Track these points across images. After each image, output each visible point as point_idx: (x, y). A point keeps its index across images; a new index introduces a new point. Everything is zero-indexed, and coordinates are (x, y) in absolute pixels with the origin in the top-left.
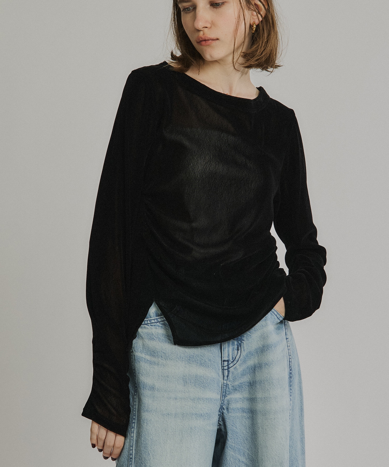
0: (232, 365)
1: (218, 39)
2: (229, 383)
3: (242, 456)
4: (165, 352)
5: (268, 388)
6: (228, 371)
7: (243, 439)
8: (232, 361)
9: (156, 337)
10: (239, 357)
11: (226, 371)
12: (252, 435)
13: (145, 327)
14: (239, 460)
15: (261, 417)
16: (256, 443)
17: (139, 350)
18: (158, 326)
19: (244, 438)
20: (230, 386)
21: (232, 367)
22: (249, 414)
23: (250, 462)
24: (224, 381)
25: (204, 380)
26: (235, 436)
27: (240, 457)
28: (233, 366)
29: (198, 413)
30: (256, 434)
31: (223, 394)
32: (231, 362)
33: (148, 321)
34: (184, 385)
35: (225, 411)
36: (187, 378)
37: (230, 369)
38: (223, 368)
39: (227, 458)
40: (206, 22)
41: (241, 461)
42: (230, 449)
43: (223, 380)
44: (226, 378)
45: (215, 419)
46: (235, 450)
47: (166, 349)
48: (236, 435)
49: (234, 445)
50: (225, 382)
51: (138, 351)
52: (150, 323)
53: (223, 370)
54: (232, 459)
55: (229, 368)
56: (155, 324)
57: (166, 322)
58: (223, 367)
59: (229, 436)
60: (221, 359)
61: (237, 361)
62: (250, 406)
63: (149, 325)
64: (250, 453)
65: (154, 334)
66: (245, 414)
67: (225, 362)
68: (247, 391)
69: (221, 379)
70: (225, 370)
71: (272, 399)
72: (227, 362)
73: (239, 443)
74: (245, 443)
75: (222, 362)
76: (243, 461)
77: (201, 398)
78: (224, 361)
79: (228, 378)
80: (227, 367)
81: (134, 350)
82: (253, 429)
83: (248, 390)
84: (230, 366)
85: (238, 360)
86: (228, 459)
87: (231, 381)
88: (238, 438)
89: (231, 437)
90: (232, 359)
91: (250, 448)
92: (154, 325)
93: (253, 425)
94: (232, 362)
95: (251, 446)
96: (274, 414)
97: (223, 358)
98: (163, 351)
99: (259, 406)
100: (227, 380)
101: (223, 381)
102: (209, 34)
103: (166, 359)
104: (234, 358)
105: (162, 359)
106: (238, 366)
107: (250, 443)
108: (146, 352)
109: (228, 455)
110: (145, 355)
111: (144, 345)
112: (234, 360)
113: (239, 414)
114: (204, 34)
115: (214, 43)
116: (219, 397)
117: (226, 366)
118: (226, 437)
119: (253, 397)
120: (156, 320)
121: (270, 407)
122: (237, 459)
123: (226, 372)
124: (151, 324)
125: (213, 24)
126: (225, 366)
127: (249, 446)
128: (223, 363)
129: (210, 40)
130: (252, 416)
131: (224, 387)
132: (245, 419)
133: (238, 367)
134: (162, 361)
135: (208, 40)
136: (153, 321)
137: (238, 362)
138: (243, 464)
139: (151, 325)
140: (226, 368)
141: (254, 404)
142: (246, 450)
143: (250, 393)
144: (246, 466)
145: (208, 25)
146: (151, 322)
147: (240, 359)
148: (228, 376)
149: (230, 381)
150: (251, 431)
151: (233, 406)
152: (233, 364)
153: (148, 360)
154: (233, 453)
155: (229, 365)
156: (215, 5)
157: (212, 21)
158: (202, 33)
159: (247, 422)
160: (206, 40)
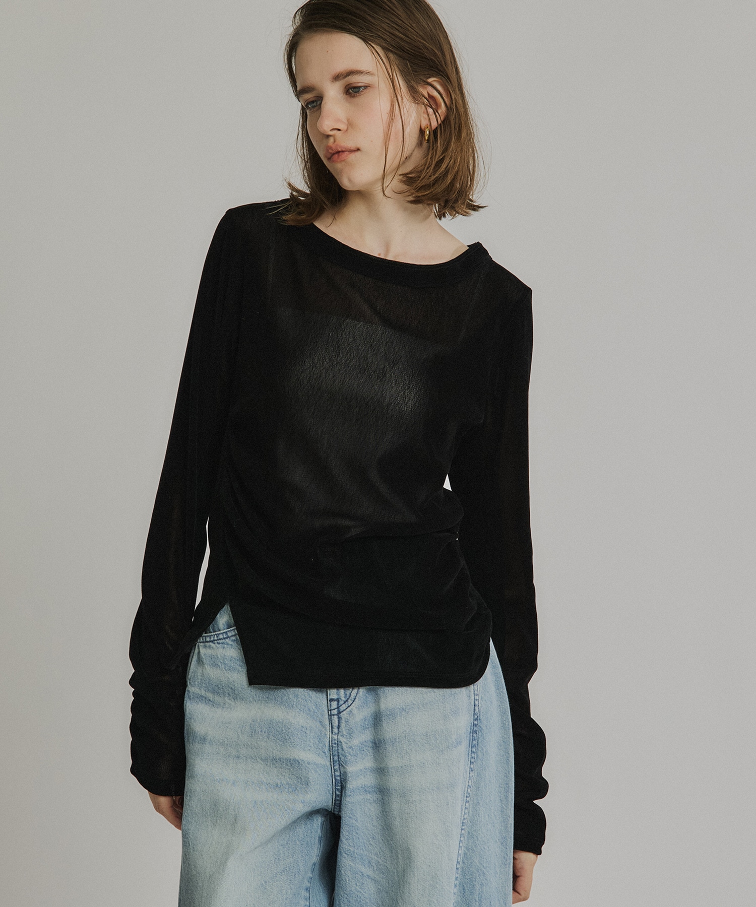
0: (344, 707)
1: (358, 150)
2: (341, 739)
3: (366, 866)
4: (233, 687)
5: (408, 750)
6: (339, 718)
7: (368, 838)
8: (345, 700)
9: (221, 662)
10: (357, 694)
11: (336, 717)
13: (210, 647)
14: (363, 874)
15: (397, 800)
16: (392, 843)
17: (196, 683)
18: (228, 644)
19: (368, 836)
20: (344, 745)
21: (344, 710)
22: (376, 796)
23: (381, 875)
24: (333, 736)
25: (283, 728)
26: (354, 834)
27: (363, 870)
28: (347, 708)
30: (391, 828)
31: (333, 758)
32: (342, 702)
33: (215, 636)
34: (252, 735)
36: (257, 724)
37: (341, 714)
38: (329, 712)
39: (340, 871)
40: (339, 120)
41: (365, 875)
42: (346, 856)
43: (332, 733)
44: (336, 730)
46: (355, 858)
47: (234, 681)
48: (356, 833)
49: (352, 849)
50: (335, 737)
51: (195, 685)
52: (216, 640)
53: (330, 715)
54: (349, 873)
55: (339, 713)
56: (224, 641)
57: (238, 636)
58: (330, 710)
59: (343, 835)
60: (326, 699)
61: (353, 700)
62: (377, 781)
63: (215, 643)
64: (380, 861)
65: (220, 657)
66: (369, 796)
67: (332, 702)
68: (370, 756)
69: (328, 733)
70: (334, 715)
71: (415, 769)
72: (336, 703)
73: (361, 844)
74: (370, 844)
75: (328, 702)
76: (368, 876)
77: (278, 758)
78: (332, 700)
79: (340, 730)
80: (336, 710)
81: (190, 682)
82: (385, 820)
83: (372, 754)
84: (342, 709)
85: (355, 699)
86: (342, 872)
87: (345, 736)
88: (359, 837)
89: (347, 837)
90: (345, 697)
91: (380, 853)
92: (222, 643)
93: (384, 813)
94: (345, 702)
95: (382, 848)
96: (419, 794)
97: (330, 695)
98: (230, 686)
99: (394, 781)
100: (338, 733)
101: (331, 735)
102: (345, 141)
103: (235, 699)
104: (348, 695)
105: (229, 699)
106: (354, 708)
107: (380, 843)
108: (206, 687)
109: (343, 865)
110: (204, 692)
111: (203, 674)
112: (348, 699)
113: (360, 797)
115: (352, 157)
117: (334, 709)
119: (382, 766)
120: (224, 634)
121: (412, 782)
122: (359, 873)
123: (335, 719)
124: (218, 641)
125: (350, 124)
126: (332, 708)
127: (379, 848)
128: (330, 705)
129: (346, 151)
130: (382, 799)
131: (334, 745)
132: (369, 804)
133: (355, 711)
134: (230, 702)
135: (343, 151)
136: (221, 636)
137: (354, 703)
138: (369, 880)
139: (217, 643)
140: (335, 712)
141: (384, 777)
142: (373, 856)
143: (376, 759)
144: (373, 882)
145: (342, 126)
146: (218, 638)
147: (358, 696)
148: (339, 727)
149: (342, 736)
150: (380, 822)
151: (353, 785)
152: (347, 706)
153: (210, 700)
154: (351, 863)
155: (340, 708)
156: (352, 91)
157: (348, 120)
158: (331, 140)
159: (373, 809)
160: (339, 152)
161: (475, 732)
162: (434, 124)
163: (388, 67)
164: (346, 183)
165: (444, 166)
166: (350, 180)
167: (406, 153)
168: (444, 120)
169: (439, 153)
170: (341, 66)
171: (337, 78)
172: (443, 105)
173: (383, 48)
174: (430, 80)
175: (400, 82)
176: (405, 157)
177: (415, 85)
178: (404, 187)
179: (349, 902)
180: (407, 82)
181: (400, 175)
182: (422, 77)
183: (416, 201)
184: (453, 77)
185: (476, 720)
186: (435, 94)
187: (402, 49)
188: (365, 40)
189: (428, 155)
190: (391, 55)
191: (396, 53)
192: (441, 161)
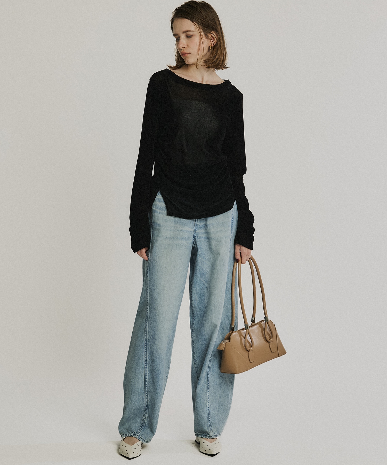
1: (190, 53)
2: (198, 223)
5: (217, 227)
7: (206, 252)
12: (210, 249)
15: (214, 241)
20: (198, 225)
23: (209, 263)
24: (195, 222)
29: (180, 237)
30: (212, 249)
31: (195, 229)
35: (196, 238)
39: (197, 261)
40: (184, 45)
42: (199, 256)
45: (191, 241)
46: (202, 257)
49: (201, 254)
54: (200, 261)
62: (206, 236)
66: (206, 240)
71: (219, 232)
73: (203, 253)
79: (198, 221)
88: (203, 251)
89: (199, 251)
93: (210, 245)
96: (220, 239)
99: (212, 236)
102: (186, 51)
107: (209, 253)
109: (198, 259)
113: (203, 240)
114: (183, 51)
115: (188, 55)
116: (193, 230)
118: (197, 250)
119: (207, 232)
121: (218, 236)
122: (203, 261)
130: (209, 241)
131: (195, 225)
132: (206, 242)
145: (185, 46)
150: (209, 247)
151: (200, 235)
154: (200, 258)
156: (188, 37)
157: (187, 45)
158: (182, 50)
159: (206, 244)
160: (185, 54)
161: (232, 222)
162: (213, 45)
163: (199, 29)
164: (187, 62)
165: (216, 58)
166: (188, 62)
167: (204, 54)
168: (216, 44)
169: (214, 53)
170: (185, 29)
171: (184, 32)
172: (216, 39)
173: (198, 24)
174: (212, 32)
175: (203, 33)
176: (204, 55)
177: (207, 34)
178: (204, 64)
179: (199, 269)
180: (205, 33)
181: (203, 61)
182: (209, 31)
183: (209, 68)
184: (219, 30)
185: (233, 219)
186: (213, 36)
187: (203, 24)
188: (192, 21)
189: (211, 54)
190: (200, 26)
191: (201, 25)
192: (215, 56)
